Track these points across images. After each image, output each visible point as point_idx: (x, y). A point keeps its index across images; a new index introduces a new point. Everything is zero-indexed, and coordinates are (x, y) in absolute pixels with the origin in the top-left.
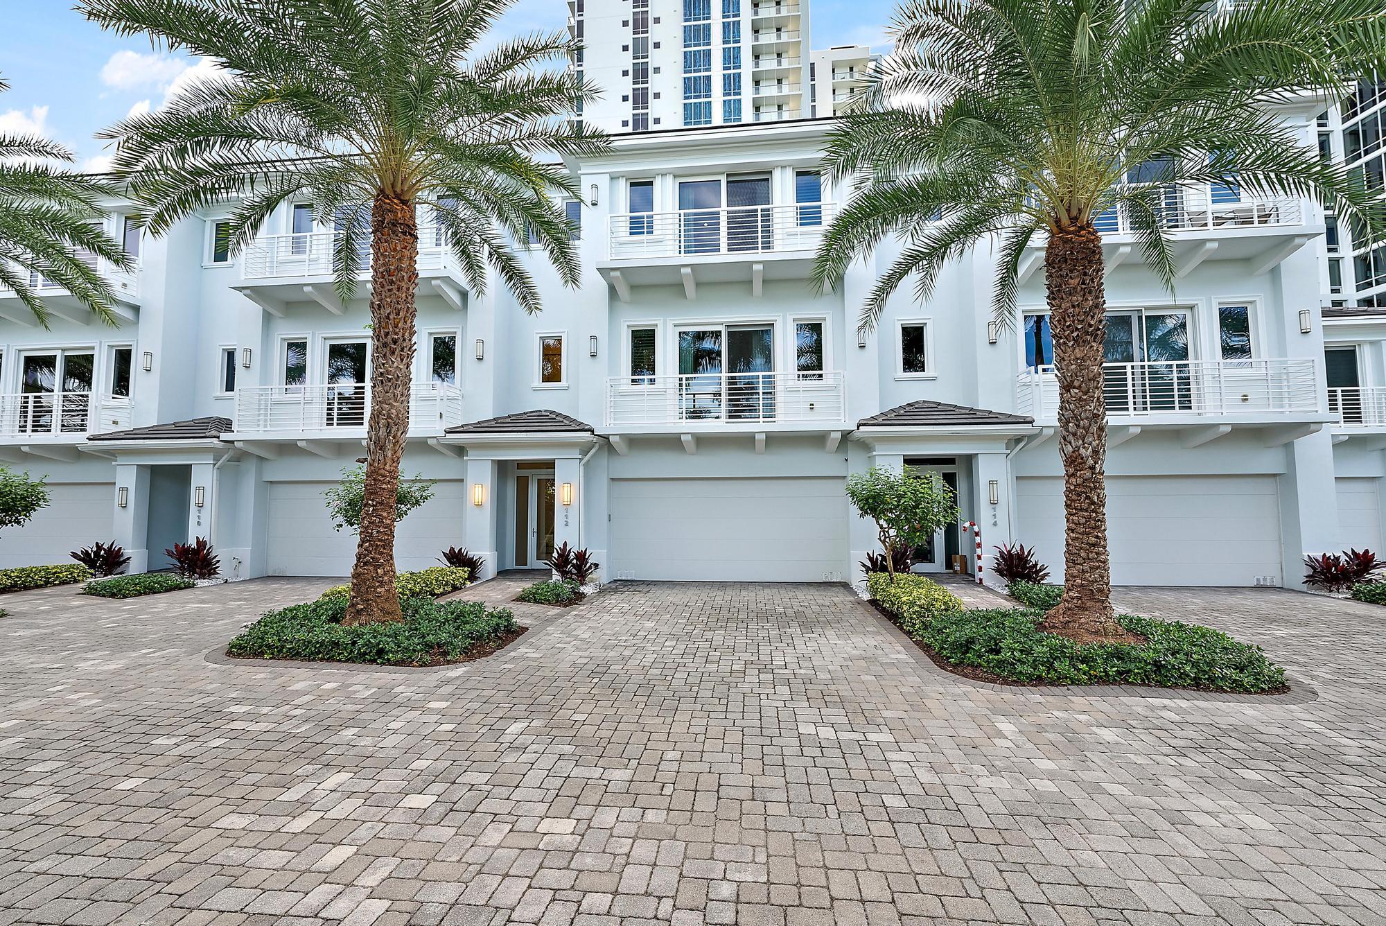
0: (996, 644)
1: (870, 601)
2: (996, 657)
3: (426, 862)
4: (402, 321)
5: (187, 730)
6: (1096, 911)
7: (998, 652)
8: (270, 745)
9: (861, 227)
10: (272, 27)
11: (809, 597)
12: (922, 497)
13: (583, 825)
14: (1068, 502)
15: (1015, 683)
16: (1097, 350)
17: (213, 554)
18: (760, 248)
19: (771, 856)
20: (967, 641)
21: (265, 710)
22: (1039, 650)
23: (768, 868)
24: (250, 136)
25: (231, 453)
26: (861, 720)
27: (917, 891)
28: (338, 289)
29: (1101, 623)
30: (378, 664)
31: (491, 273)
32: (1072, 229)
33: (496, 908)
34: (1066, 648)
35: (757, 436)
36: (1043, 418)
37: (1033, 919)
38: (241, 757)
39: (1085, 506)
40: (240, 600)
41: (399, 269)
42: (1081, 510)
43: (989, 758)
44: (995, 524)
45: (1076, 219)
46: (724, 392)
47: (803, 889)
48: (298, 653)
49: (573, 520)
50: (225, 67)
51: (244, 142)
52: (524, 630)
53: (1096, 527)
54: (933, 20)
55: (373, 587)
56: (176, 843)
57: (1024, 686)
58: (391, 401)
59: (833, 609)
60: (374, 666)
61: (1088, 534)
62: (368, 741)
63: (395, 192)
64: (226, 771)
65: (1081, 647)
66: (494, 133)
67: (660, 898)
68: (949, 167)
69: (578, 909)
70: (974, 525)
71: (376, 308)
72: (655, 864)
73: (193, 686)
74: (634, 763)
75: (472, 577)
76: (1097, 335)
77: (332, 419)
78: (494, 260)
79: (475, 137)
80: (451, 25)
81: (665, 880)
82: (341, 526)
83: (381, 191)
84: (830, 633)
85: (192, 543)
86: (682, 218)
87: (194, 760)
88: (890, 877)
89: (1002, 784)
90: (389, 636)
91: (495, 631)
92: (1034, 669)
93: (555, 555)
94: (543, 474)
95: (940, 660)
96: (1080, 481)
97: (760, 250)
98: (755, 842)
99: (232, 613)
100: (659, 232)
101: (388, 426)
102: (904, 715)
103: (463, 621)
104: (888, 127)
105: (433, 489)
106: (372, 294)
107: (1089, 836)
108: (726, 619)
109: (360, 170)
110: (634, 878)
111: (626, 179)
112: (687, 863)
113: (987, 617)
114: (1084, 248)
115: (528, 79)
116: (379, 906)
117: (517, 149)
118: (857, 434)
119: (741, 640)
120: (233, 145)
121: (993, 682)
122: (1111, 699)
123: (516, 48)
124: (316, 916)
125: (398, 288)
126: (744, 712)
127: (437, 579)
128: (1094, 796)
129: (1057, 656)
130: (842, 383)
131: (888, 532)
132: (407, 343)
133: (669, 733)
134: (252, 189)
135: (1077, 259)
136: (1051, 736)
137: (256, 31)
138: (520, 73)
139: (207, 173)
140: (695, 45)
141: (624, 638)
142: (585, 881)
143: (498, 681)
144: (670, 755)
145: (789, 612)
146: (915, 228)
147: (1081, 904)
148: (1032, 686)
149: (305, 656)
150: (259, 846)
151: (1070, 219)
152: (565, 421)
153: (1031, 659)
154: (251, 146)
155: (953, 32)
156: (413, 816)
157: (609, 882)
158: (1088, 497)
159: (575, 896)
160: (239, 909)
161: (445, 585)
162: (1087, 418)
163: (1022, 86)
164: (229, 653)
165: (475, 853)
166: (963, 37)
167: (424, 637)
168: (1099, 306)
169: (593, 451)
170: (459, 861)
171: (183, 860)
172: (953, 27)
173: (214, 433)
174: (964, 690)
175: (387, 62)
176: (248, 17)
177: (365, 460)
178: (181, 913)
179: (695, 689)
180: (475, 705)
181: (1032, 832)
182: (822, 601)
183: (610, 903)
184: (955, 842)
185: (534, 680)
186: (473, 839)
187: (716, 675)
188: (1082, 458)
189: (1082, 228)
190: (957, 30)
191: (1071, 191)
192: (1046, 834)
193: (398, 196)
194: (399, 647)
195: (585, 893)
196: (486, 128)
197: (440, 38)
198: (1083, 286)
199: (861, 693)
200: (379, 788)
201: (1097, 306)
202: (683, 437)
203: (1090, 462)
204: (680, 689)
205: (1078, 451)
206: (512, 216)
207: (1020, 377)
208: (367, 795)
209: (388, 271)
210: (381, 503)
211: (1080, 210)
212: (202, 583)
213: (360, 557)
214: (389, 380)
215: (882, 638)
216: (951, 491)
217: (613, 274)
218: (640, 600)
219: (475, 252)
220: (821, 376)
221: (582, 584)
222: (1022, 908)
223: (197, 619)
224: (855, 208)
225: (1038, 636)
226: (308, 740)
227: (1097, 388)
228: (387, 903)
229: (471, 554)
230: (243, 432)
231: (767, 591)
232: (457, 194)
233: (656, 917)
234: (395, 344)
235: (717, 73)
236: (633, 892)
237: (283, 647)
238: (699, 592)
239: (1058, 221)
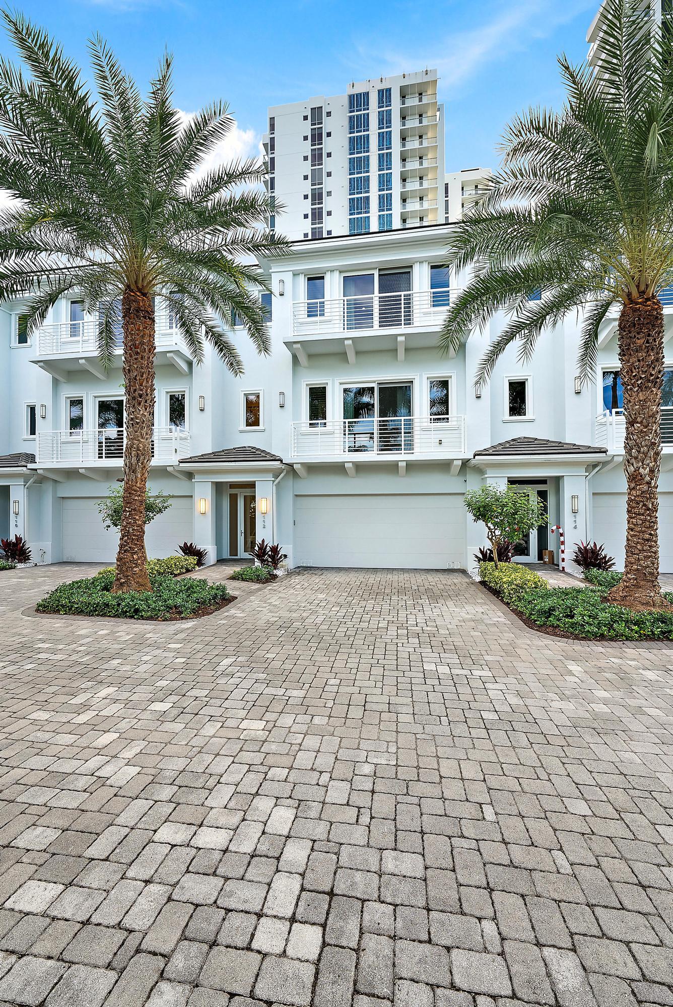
0: (571, 612)
1: (480, 582)
2: (570, 620)
3: (165, 745)
4: (145, 381)
5: (11, 658)
6: (631, 792)
7: (572, 617)
8: (64, 668)
9: (477, 303)
10: (47, 166)
11: (436, 579)
12: (520, 506)
13: (271, 725)
14: (630, 509)
15: (584, 639)
16: (656, 393)
17: (27, 546)
18: (403, 324)
19: (399, 748)
20: (549, 609)
21: (61, 647)
22: (602, 616)
23: (397, 756)
24: (36, 249)
25: (35, 477)
26: (469, 661)
27: (502, 774)
28: (102, 360)
29: (651, 597)
30: (135, 619)
31: (208, 347)
32: (640, 300)
33: (210, 774)
34: (623, 614)
35: (400, 464)
36: (615, 448)
37: (585, 795)
38: (45, 676)
39: (642, 511)
40: (44, 577)
41: (142, 343)
42: (639, 514)
43: (561, 689)
44: (575, 527)
45: (644, 292)
46: (376, 432)
47: (421, 770)
48: (82, 611)
49: (269, 524)
50: (17, 197)
51: (31, 253)
52: (234, 598)
53: (650, 527)
54: (535, 137)
55: (131, 567)
56: (4, 727)
57: (591, 640)
58: (139, 438)
59: (453, 587)
60: (133, 620)
61: (643, 532)
62: (128, 668)
63: (137, 287)
64: (35, 684)
65: (634, 614)
66: (207, 241)
67: (321, 772)
68: (546, 255)
69: (265, 777)
70: (560, 528)
71: (127, 372)
72: (319, 751)
73: (14, 631)
74: (307, 686)
75: (200, 563)
76: (656, 382)
77: (102, 454)
78: (209, 337)
79: (193, 244)
80: (173, 159)
81: (325, 761)
82: (109, 526)
83: (128, 287)
84: (450, 603)
85: (12, 539)
86: (346, 303)
87: (15, 677)
88: (483, 764)
89: (569, 707)
90: (142, 601)
91: (214, 598)
92: (599, 629)
93: (257, 548)
94: (248, 492)
95: (529, 623)
96: (638, 493)
97: (403, 326)
98: (388, 739)
99: (39, 585)
100: (329, 314)
101: (138, 456)
102: (499, 658)
103: (192, 592)
104: (498, 225)
105: (170, 501)
106: (124, 362)
107: (630, 742)
108: (376, 593)
109: (113, 272)
110: (304, 759)
111: (305, 275)
112: (340, 751)
113: (565, 593)
114: (649, 315)
115: (231, 199)
116: (134, 770)
117: (224, 253)
118: (473, 462)
119: (386, 607)
120: (24, 255)
121: (568, 638)
122: (655, 651)
123: (220, 175)
124: (92, 775)
125: (142, 357)
126: (385, 654)
127: (175, 564)
128: (637, 716)
129: (616, 620)
130: (463, 424)
131: (494, 532)
132: (149, 397)
133: (332, 667)
134: (39, 287)
135: (643, 324)
136: (608, 675)
137: (37, 169)
138: (224, 194)
139: (8, 276)
140: (358, 173)
141: (303, 605)
142: (270, 760)
143: (216, 631)
144: (332, 682)
145: (422, 589)
146: (519, 306)
147: (621, 786)
148: (596, 641)
149: (87, 613)
150: (56, 731)
151: (639, 293)
152: (262, 454)
153: (596, 622)
154: (36, 255)
155: (551, 146)
156: (157, 716)
157: (287, 761)
158: (644, 505)
159: (263, 769)
160: (43, 768)
161: (181, 568)
162: (646, 446)
163: (605, 188)
164: (37, 610)
165: (197, 740)
166: (559, 150)
167: (165, 601)
168: (659, 360)
169: (282, 475)
170: (186, 745)
171: (8, 738)
172: (551, 142)
173: (23, 463)
174: (546, 643)
175: (129, 190)
176: (30, 159)
177: (123, 480)
178: (6, 769)
179: (351, 639)
180: (199, 647)
181: (588, 738)
182: (446, 582)
183: (287, 774)
184: (531, 744)
185: (240, 631)
186: (196, 731)
187: (367, 630)
188: (641, 476)
189: (648, 299)
190: (554, 144)
191: (641, 271)
192: (599, 740)
193: (140, 290)
194: (149, 608)
195: (270, 767)
196: (201, 237)
197: (165, 170)
198: (647, 345)
199: (470, 644)
200: (135, 697)
201: (657, 360)
202: (346, 465)
203: (648, 478)
204: (341, 639)
205: (638, 470)
206: (221, 304)
207: (598, 419)
208: (126, 702)
209: (135, 345)
210: (135, 510)
211: (647, 286)
212: (20, 566)
213: (121, 546)
214: (138, 423)
215: (488, 607)
216: (542, 502)
217: (295, 346)
218: (316, 580)
219: (195, 331)
220: (448, 419)
221: (275, 569)
222: (577, 788)
223: (17, 589)
224: (473, 290)
225: (602, 606)
226: (88, 666)
227: (655, 423)
228: (138, 769)
229: (198, 548)
230: (43, 463)
231: (406, 575)
232: (182, 290)
233: (318, 784)
234: (141, 397)
235: (374, 194)
236: (303, 768)
237: (72, 606)
238: (358, 575)
239: (629, 295)
